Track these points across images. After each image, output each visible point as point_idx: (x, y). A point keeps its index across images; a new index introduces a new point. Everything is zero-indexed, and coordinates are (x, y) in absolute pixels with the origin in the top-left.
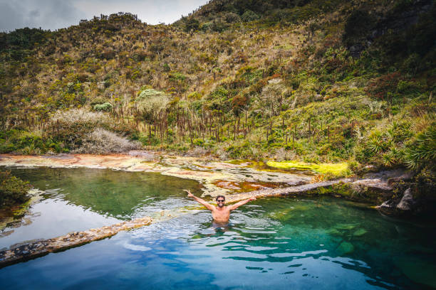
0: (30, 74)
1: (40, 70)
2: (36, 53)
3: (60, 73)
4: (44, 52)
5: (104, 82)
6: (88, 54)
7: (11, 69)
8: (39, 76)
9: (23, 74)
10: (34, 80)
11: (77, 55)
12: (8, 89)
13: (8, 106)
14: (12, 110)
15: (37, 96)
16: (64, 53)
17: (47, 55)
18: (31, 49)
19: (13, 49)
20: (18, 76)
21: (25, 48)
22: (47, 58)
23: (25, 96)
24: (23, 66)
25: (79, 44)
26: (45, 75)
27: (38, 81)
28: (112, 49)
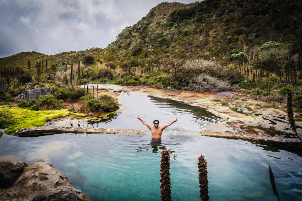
0: (206, 31)
1: (212, 28)
2: (212, 16)
3: (225, 29)
4: (217, 14)
5: (255, 34)
6: (248, 12)
7: (195, 29)
8: (211, 33)
9: (201, 32)
10: (208, 35)
11: (240, 14)
12: (191, 42)
13: (188, 54)
14: (190, 56)
15: (207, 47)
16: (230, 14)
17: (219, 17)
18: (210, 13)
19: (199, 15)
20: (198, 33)
21: (206, 13)
22: (218, 19)
23: (199, 47)
24: (203, 26)
25: (242, 5)
26: (215, 32)
27: (210, 35)
28: (267, 5)
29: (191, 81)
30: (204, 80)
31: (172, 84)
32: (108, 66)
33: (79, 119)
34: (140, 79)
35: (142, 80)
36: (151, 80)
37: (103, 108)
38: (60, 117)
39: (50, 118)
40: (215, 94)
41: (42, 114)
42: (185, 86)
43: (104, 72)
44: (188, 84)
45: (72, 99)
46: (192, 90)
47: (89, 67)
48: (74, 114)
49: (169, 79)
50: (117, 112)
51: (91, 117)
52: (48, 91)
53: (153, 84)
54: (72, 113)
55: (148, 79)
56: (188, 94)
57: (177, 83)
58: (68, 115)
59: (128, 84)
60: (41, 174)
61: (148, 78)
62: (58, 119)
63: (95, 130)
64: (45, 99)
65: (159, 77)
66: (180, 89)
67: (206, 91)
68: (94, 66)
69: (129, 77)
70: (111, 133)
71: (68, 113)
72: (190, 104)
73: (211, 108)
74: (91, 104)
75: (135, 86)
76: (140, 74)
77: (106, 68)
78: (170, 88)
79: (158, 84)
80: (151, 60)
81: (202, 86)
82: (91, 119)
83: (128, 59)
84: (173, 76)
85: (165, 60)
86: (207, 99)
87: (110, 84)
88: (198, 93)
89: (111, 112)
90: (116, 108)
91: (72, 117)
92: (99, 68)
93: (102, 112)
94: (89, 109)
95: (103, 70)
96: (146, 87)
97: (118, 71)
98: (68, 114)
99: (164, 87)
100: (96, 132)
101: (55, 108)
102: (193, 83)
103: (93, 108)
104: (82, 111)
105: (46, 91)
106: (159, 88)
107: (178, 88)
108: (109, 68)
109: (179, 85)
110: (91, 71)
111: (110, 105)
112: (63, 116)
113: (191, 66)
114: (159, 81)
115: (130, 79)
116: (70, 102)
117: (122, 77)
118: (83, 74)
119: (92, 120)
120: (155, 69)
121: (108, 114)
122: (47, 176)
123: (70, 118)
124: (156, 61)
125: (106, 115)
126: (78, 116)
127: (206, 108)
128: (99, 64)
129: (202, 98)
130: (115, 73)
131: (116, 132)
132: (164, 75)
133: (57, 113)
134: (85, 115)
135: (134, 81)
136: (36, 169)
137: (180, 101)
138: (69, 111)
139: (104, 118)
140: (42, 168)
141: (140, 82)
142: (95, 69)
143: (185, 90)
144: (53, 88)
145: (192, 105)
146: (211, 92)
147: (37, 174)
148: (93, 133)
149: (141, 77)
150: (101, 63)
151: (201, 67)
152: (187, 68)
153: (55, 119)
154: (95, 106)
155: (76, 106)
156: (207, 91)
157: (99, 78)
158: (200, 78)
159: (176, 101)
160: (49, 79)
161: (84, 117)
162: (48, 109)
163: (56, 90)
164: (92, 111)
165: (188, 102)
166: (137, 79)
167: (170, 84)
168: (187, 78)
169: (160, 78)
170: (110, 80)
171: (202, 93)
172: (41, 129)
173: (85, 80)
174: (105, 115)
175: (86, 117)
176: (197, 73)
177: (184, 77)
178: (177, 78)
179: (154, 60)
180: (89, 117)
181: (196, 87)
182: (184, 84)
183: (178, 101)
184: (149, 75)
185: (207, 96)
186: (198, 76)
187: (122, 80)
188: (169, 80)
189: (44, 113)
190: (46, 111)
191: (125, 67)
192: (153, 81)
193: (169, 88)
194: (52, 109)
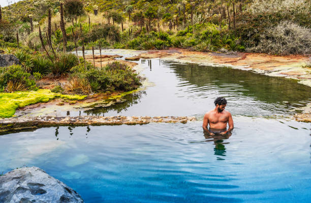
29: (263, 36)
30: (287, 33)
31: (229, 43)
32: (109, 18)
33: (73, 104)
34: (170, 37)
35: (173, 38)
36: (189, 39)
37: (113, 84)
38: (40, 102)
39: (21, 105)
40: (307, 56)
41: (7, 98)
42: (251, 46)
43: (103, 28)
44: (257, 41)
45: (54, 73)
46: (266, 52)
47: (74, 22)
48: (62, 96)
49: (222, 34)
50: (137, 92)
51: (93, 100)
52: (11, 60)
53: (194, 44)
54: (59, 94)
55: (184, 37)
56: (259, 58)
57: (237, 40)
58: (54, 99)
59: (148, 48)
60: (30, 184)
61: (184, 34)
62: (36, 105)
63: (106, 119)
64: (8, 72)
65: (203, 31)
66: (243, 51)
67: (291, 53)
68: (83, 18)
69: (150, 34)
70: (134, 124)
71: (52, 95)
72: (266, 74)
73: (305, 79)
74: (91, 78)
75: (162, 49)
76: (167, 29)
77: (105, 21)
78: (226, 50)
79: (204, 43)
80: (182, 7)
81: (283, 44)
82: (94, 103)
83: (140, 8)
84: (230, 28)
85: (208, 5)
86: (297, 64)
87: (115, 48)
88: (277, 56)
89: (129, 90)
90: (136, 83)
91: (60, 101)
92: (93, 22)
93: (112, 92)
94: (89, 86)
95: (99, 24)
96: (181, 51)
97: (128, 25)
98: (52, 97)
99: (215, 50)
100: (108, 122)
101: (27, 87)
102: (267, 38)
103: (96, 85)
104: (77, 91)
105: (7, 59)
106: (205, 51)
107: (239, 50)
108: (111, 21)
109: (241, 44)
110: (79, 28)
111: (126, 78)
112: (44, 100)
113: (262, 8)
114: (204, 39)
115: (150, 37)
116: (51, 79)
117: (136, 35)
118: (65, 34)
119: (96, 104)
120: (197, 19)
121: (123, 95)
122: (44, 188)
123: (58, 103)
124: (192, 7)
125: (120, 96)
126: (71, 100)
127: (295, 78)
128: (92, 15)
129: (286, 63)
130: (123, 30)
131: (144, 121)
132: (212, 28)
133: (32, 95)
134: (83, 97)
135: (159, 41)
136: (20, 179)
137: (247, 70)
138: (53, 91)
139: (118, 100)
140: (31, 176)
141: (170, 42)
142: (85, 24)
143: (254, 52)
144: (19, 55)
145: (270, 75)
146: (301, 53)
147: (24, 184)
148: (103, 124)
149: (171, 34)
150: (96, 12)
151: (280, 9)
152: (253, 13)
153: (31, 106)
154: (99, 82)
155: (65, 84)
156: (294, 52)
157: (94, 38)
158: (280, 29)
159: (241, 70)
160: (7, 40)
161: (82, 100)
162: (15, 90)
163: (24, 57)
164: (94, 90)
165: (263, 71)
166: (163, 38)
167: (224, 44)
168: (255, 30)
169: (207, 34)
170: (115, 42)
171: (285, 55)
172: (10, 122)
173: (69, 44)
174: (118, 97)
175: (86, 101)
176: (273, 21)
177: (250, 29)
178: (237, 32)
179: (188, 7)
180: (90, 101)
181: (273, 45)
182: (251, 41)
183: (243, 69)
184: (185, 30)
185: (295, 60)
186: (276, 25)
187: (138, 39)
188: (222, 36)
189: (10, 97)
190: (12, 94)
191: (138, 19)
192: (193, 39)
193: (223, 49)
194: (21, 89)
